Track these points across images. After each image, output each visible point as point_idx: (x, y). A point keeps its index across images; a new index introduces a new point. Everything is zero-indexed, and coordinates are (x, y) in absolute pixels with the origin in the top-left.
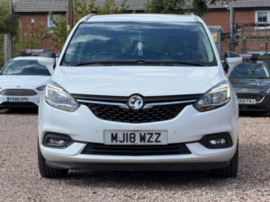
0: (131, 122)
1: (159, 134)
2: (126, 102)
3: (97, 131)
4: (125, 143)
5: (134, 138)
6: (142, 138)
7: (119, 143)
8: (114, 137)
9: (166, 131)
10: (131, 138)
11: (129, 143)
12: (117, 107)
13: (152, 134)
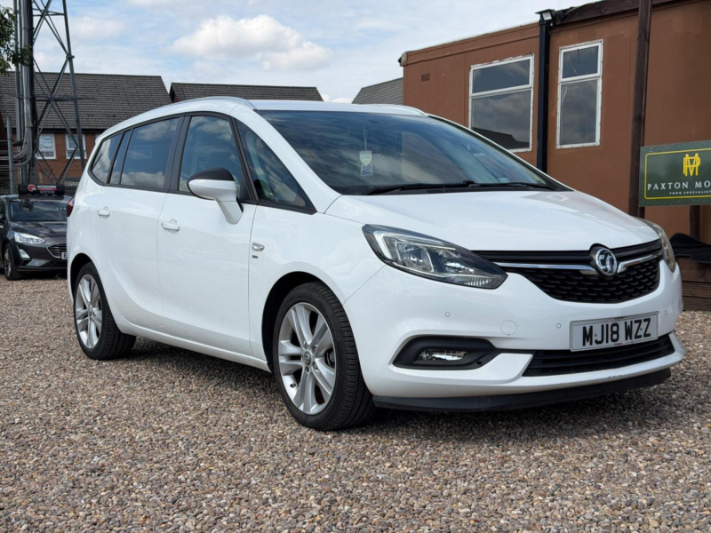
0: (607, 300)
1: (648, 320)
2: (589, 262)
3: (559, 326)
4: (604, 345)
5: (617, 333)
6: (628, 332)
7: (595, 346)
8: (587, 336)
9: (656, 313)
10: (613, 333)
11: (611, 344)
12: (577, 272)
13: (639, 322)
